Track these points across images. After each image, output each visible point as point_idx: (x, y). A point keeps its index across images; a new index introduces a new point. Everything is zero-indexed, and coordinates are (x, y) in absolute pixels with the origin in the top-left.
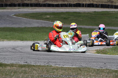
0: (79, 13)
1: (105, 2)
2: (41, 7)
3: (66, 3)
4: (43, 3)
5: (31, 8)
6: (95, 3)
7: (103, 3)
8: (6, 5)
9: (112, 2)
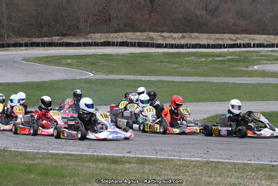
0: (111, 55)
1: (143, 40)
2: (56, 48)
3: (90, 41)
4: (59, 41)
5: (42, 48)
6: (129, 41)
7: (141, 41)
8: (9, 45)
9: (153, 39)
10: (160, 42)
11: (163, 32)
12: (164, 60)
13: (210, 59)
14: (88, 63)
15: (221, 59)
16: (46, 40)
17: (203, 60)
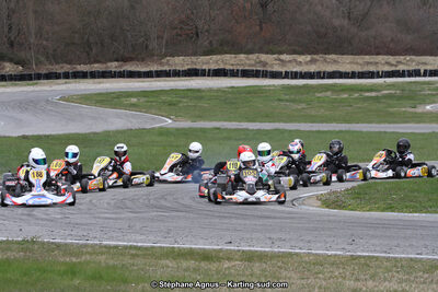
0: (199, 90)
1: (250, 65)
2: (114, 80)
3: (166, 68)
4: (118, 70)
5: (92, 80)
6: (228, 67)
7: (247, 68)
8: (39, 77)
9: (265, 64)
10: (277, 68)
11: (281, 53)
12: (283, 97)
13: (356, 95)
14: (164, 102)
15: (373, 94)
16: (97, 67)
17: (346, 96)
